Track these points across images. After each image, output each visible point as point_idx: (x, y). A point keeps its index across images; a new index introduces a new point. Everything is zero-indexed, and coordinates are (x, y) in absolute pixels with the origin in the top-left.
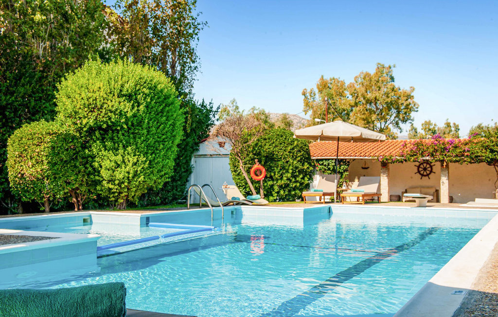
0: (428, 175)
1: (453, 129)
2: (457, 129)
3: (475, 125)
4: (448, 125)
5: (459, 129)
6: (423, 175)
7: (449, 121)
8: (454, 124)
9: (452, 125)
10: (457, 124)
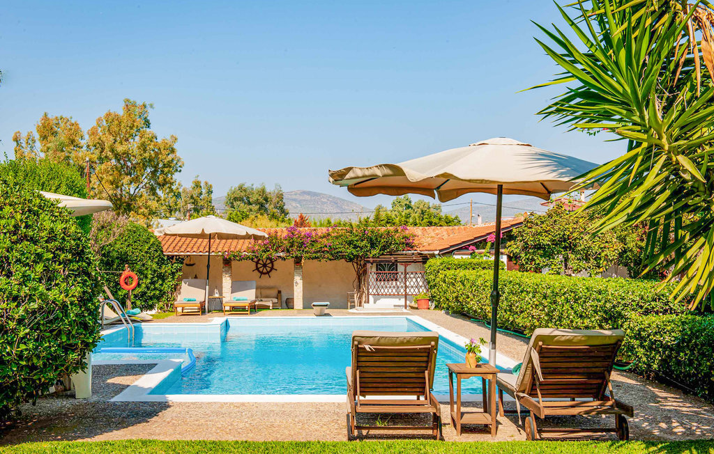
0: (268, 273)
1: (204, 191)
2: (210, 192)
3: (236, 185)
4: (197, 185)
5: (212, 192)
6: (262, 273)
7: (199, 179)
8: (206, 183)
9: (202, 184)
10: (210, 184)
